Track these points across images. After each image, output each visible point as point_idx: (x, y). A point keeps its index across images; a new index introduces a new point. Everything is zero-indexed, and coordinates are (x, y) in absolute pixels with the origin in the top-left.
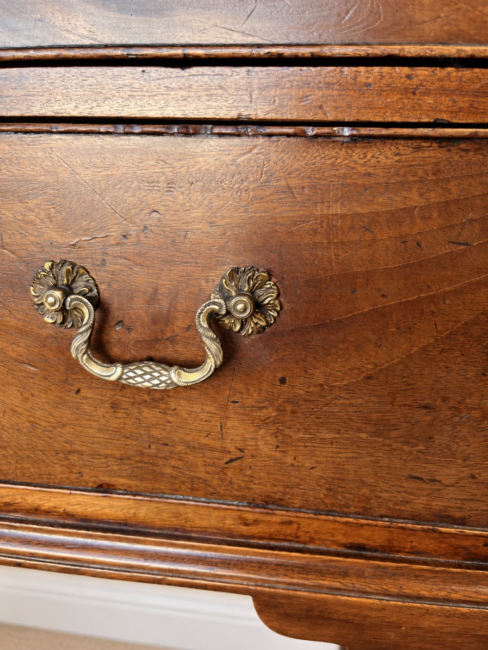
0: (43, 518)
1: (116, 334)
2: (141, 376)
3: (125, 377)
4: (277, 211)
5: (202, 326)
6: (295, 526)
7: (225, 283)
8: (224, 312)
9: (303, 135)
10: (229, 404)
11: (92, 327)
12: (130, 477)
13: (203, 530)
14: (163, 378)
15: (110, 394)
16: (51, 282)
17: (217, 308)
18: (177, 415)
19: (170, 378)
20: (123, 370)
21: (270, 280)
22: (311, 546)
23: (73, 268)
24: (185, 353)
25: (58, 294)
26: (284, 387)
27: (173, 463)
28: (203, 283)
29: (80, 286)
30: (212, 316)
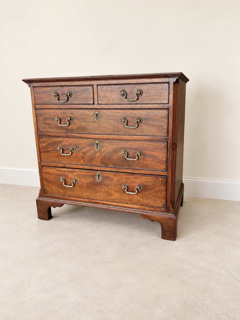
1: (129, 189)
2: (131, 193)
7: (138, 186)
10: (138, 196)
15: (128, 195)
18: (134, 197)
21: (141, 186)
24: (134, 191)
26: (143, 195)
27: (133, 201)
29: (126, 185)
30: (137, 189)
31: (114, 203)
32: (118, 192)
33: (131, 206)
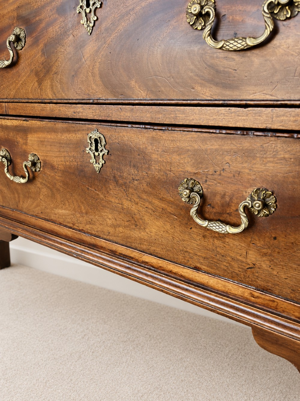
0: (173, 275)
1: (208, 209)
2: (215, 226)
3: (209, 226)
4: (278, 167)
5: (241, 211)
6: (276, 303)
7: (253, 194)
8: (250, 206)
9: (293, 137)
10: (251, 244)
11: (199, 205)
12: (207, 266)
13: (235, 295)
14: (224, 229)
15: (203, 231)
16: (186, 186)
17: (248, 204)
18: (229, 245)
19: (226, 229)
20: (209, 223)
21: (273, 195)
22: (283, 314)
23: (194, 182)
24: (234, 220)
25: (188, 191)
26: (276, 241)
27: (225, 264)
28: (244, 193)
29: (196, 189)
30: (245, 207)
31: (147, 258)
32: (163, 214)
33: (212, 281)
